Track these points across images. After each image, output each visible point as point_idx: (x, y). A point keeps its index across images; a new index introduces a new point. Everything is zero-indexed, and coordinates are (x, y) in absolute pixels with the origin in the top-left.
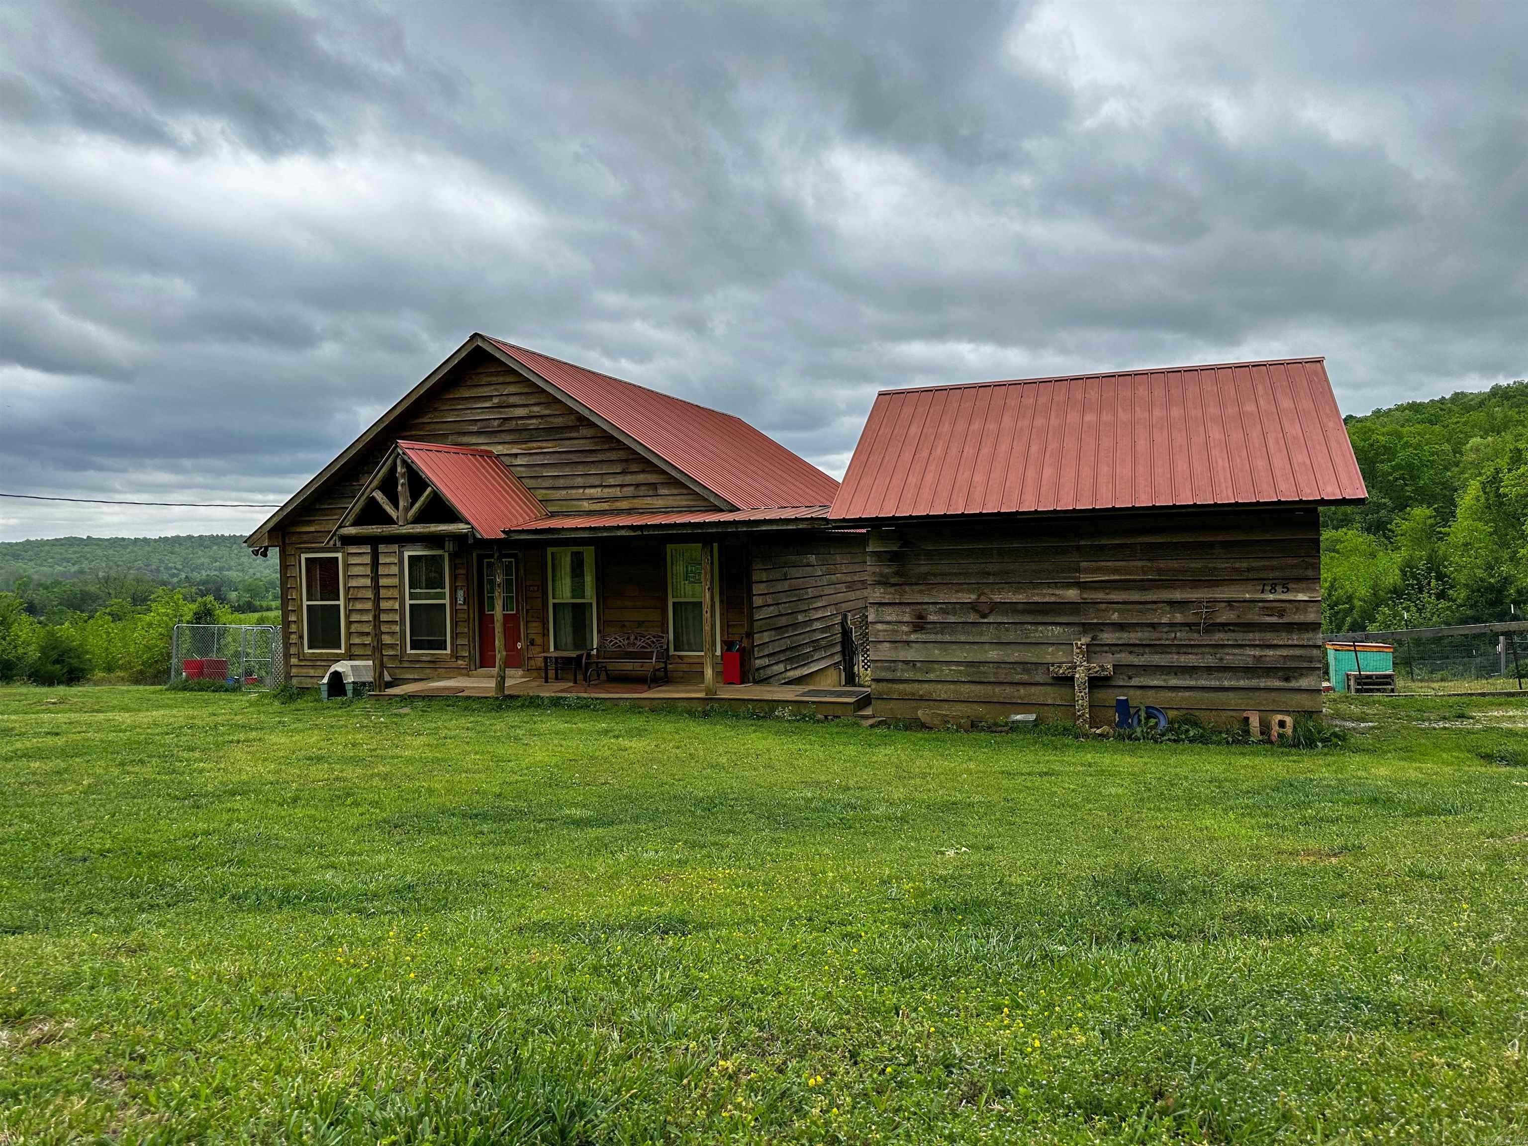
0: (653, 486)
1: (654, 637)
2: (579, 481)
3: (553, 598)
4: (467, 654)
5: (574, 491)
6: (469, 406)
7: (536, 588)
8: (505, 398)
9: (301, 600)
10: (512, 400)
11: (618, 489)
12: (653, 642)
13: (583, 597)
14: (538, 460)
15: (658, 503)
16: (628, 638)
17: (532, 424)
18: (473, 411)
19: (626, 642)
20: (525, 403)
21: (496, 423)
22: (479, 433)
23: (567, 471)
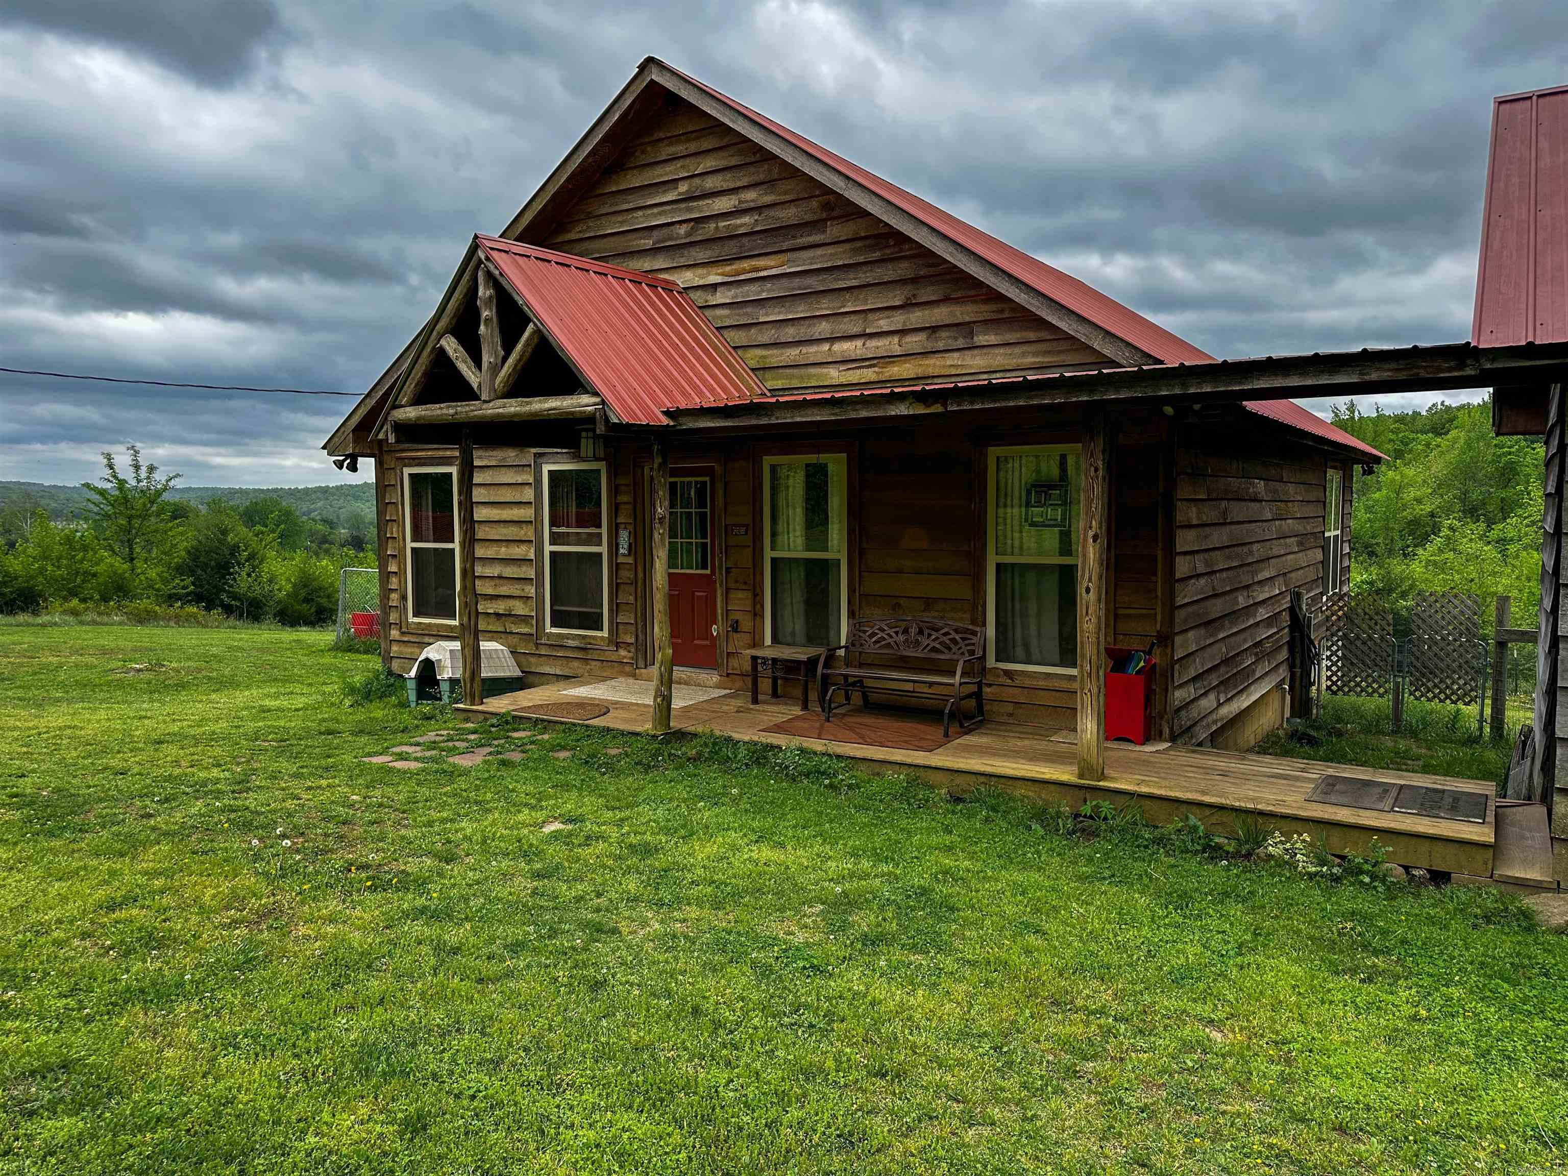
0: (965, 328)
1: (956, 631)
2: (823, 328)
3: (773, 548)
4: (632, 640)
5: (813, 349)
6: (641, 203)
7: (743, 530)
8: (697, 181)
9: (404, 540)
10: (711, 183)
11: (896, 339)
12: (954, 641)
13: (826, 549)
14: (752, 292)
15: (975, 362)
16: (906, 631)
17: (741, 225)
18: (649, 212)
19: (901, 638)
20: (732, 186)
21: (682, 230)
22: (654, 251)
23: (801, 311)
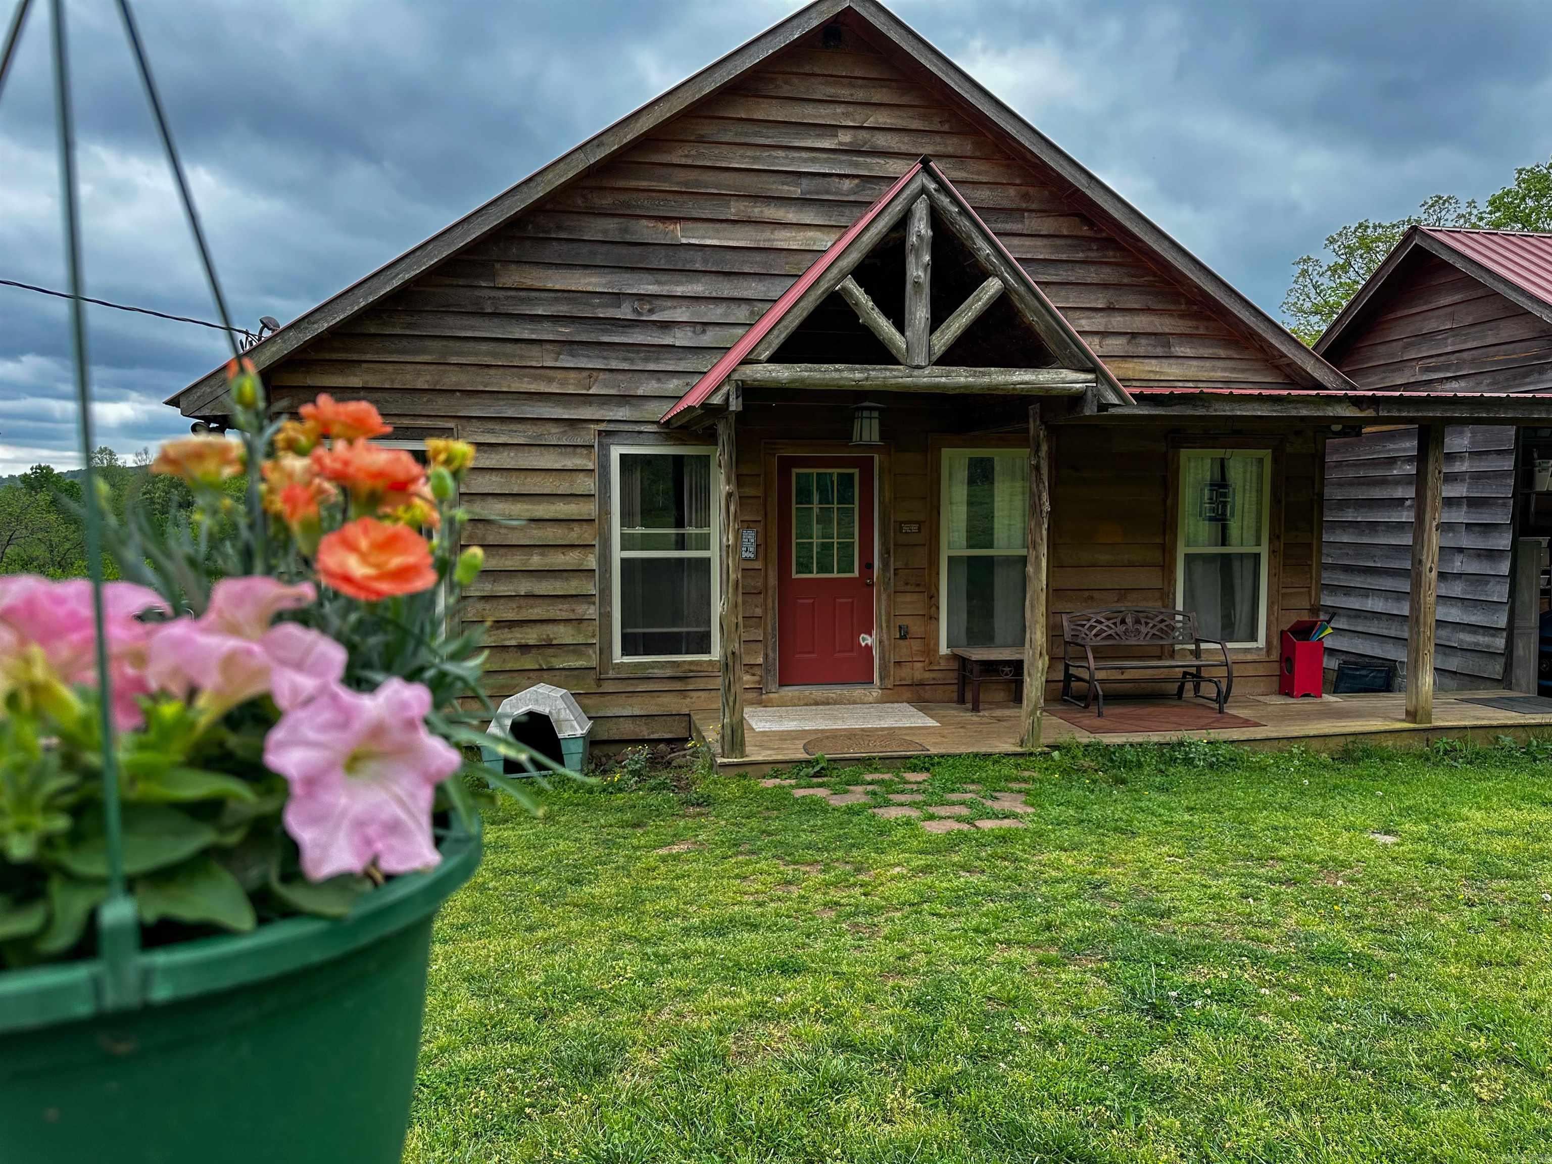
0: (1163, 338)
3: (949, 548)
4: (760, 660)
6: (785, 142)
7: (915, 528)
8: (867, 134)
10: (882, 141)
12: (1170, 626)
13: (990, 546)
15: (1171, 371)
16: (1123, 622)
19: (1121, 629)
21: (847, 184)
22: (804, 202)
